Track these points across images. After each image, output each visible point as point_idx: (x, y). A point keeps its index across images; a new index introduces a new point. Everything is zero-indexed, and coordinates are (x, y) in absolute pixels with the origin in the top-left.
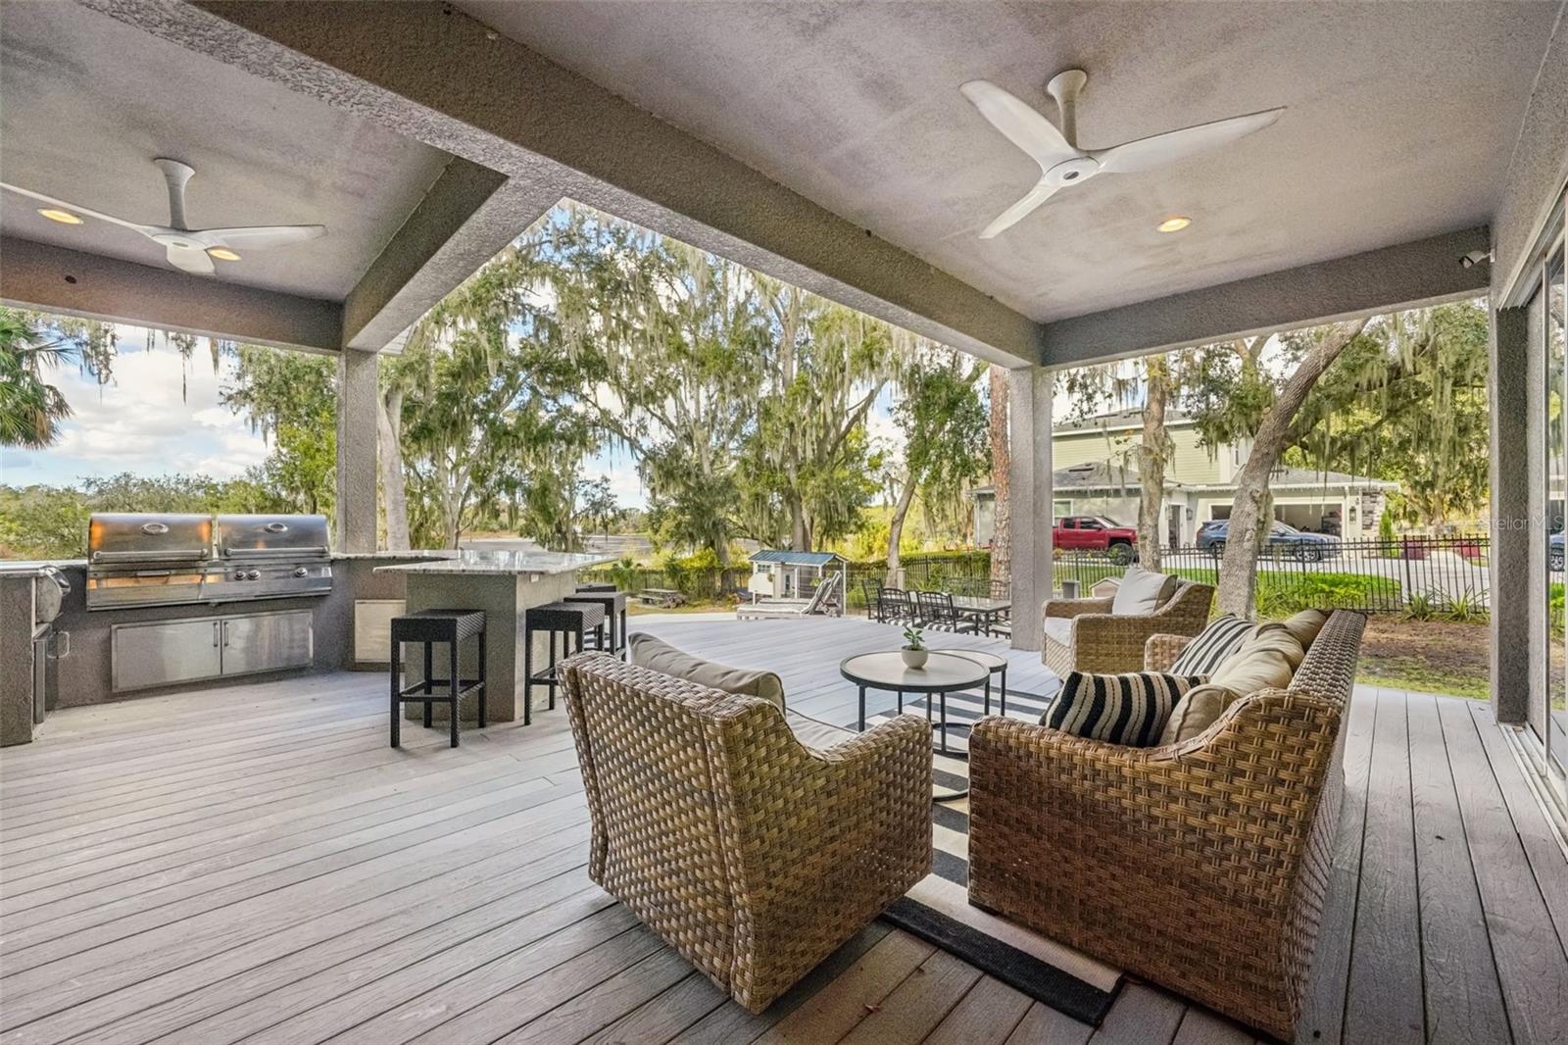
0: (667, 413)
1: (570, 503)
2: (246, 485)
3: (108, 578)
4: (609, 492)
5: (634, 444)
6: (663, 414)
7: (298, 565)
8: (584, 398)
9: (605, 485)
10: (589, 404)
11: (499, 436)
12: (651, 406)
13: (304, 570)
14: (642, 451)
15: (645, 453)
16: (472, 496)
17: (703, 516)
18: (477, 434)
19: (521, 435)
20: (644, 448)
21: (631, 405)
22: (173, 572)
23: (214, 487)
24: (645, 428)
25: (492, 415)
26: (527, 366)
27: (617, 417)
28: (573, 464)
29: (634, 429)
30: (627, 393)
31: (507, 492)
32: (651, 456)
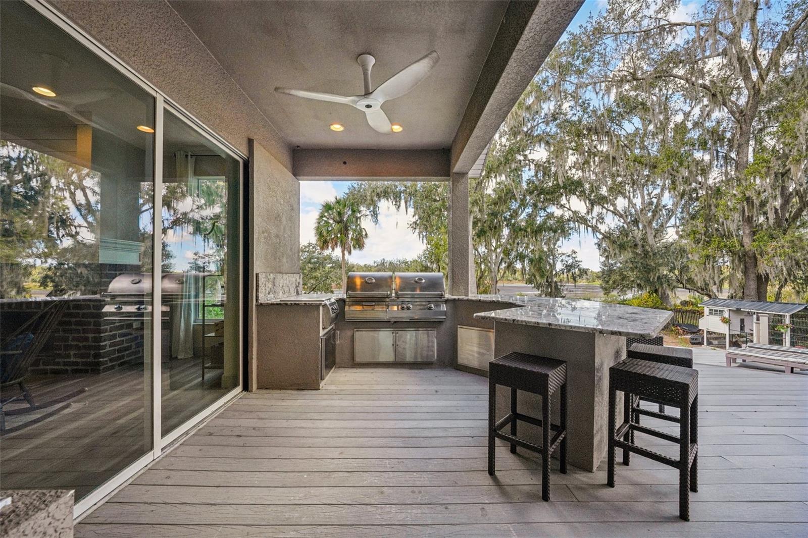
0: (618, 208)
1: (553, 266)
2: (417, 261)
3: (352, 305)
4: (577, 259)
5: (595, 229)
6: (615, 209)
7: (430, 302)
8: (562, 206)
9: (574, 255)
10: (566, 209)
11: (516, 231)
12: (606, 206)
13: (433, 306)
14: (601, 233)
15: (603, 234)
16: (503, 263)
17: (649, 273)
18: (506, 232)
19: (529, 230)
20: (603, 231)
21: (593, 206)
22: (376, 303)
23: (407, 262)
24: (603, 219)
25: (513, 221)
26: (531, 193)
27: (583, 215)
28: (555, 244)
29: (595, 220)
30: (590, 200)
31: (520, 261)
32: (607, 236)
